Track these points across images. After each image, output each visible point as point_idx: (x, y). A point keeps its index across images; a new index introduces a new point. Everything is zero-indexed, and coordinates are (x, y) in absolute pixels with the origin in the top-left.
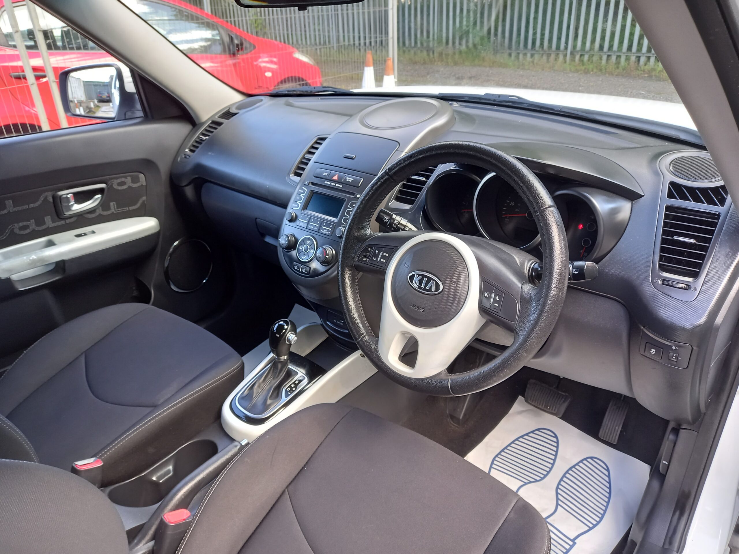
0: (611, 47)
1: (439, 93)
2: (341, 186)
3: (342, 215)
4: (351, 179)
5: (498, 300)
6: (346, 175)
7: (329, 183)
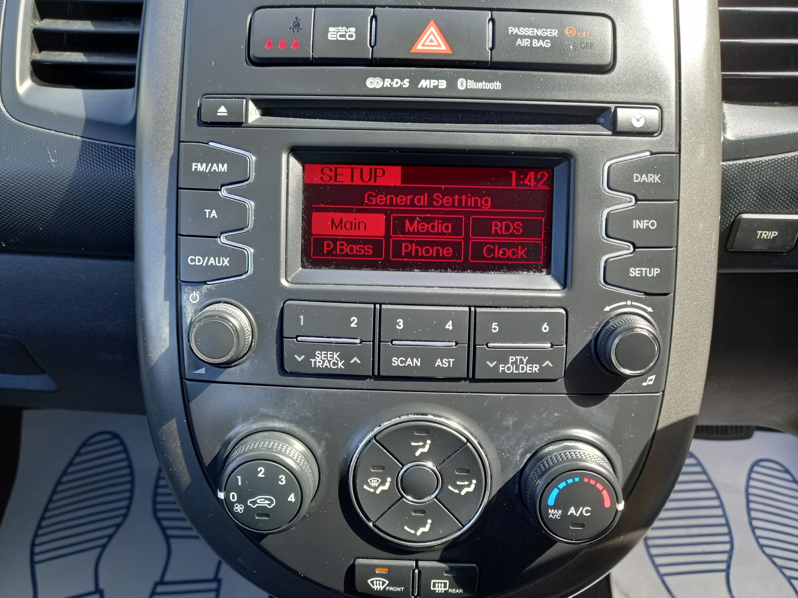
2: (497, 85)
3: (586, 248)
4: (539, 32)
6: (490, 14)
7: (396, 83)
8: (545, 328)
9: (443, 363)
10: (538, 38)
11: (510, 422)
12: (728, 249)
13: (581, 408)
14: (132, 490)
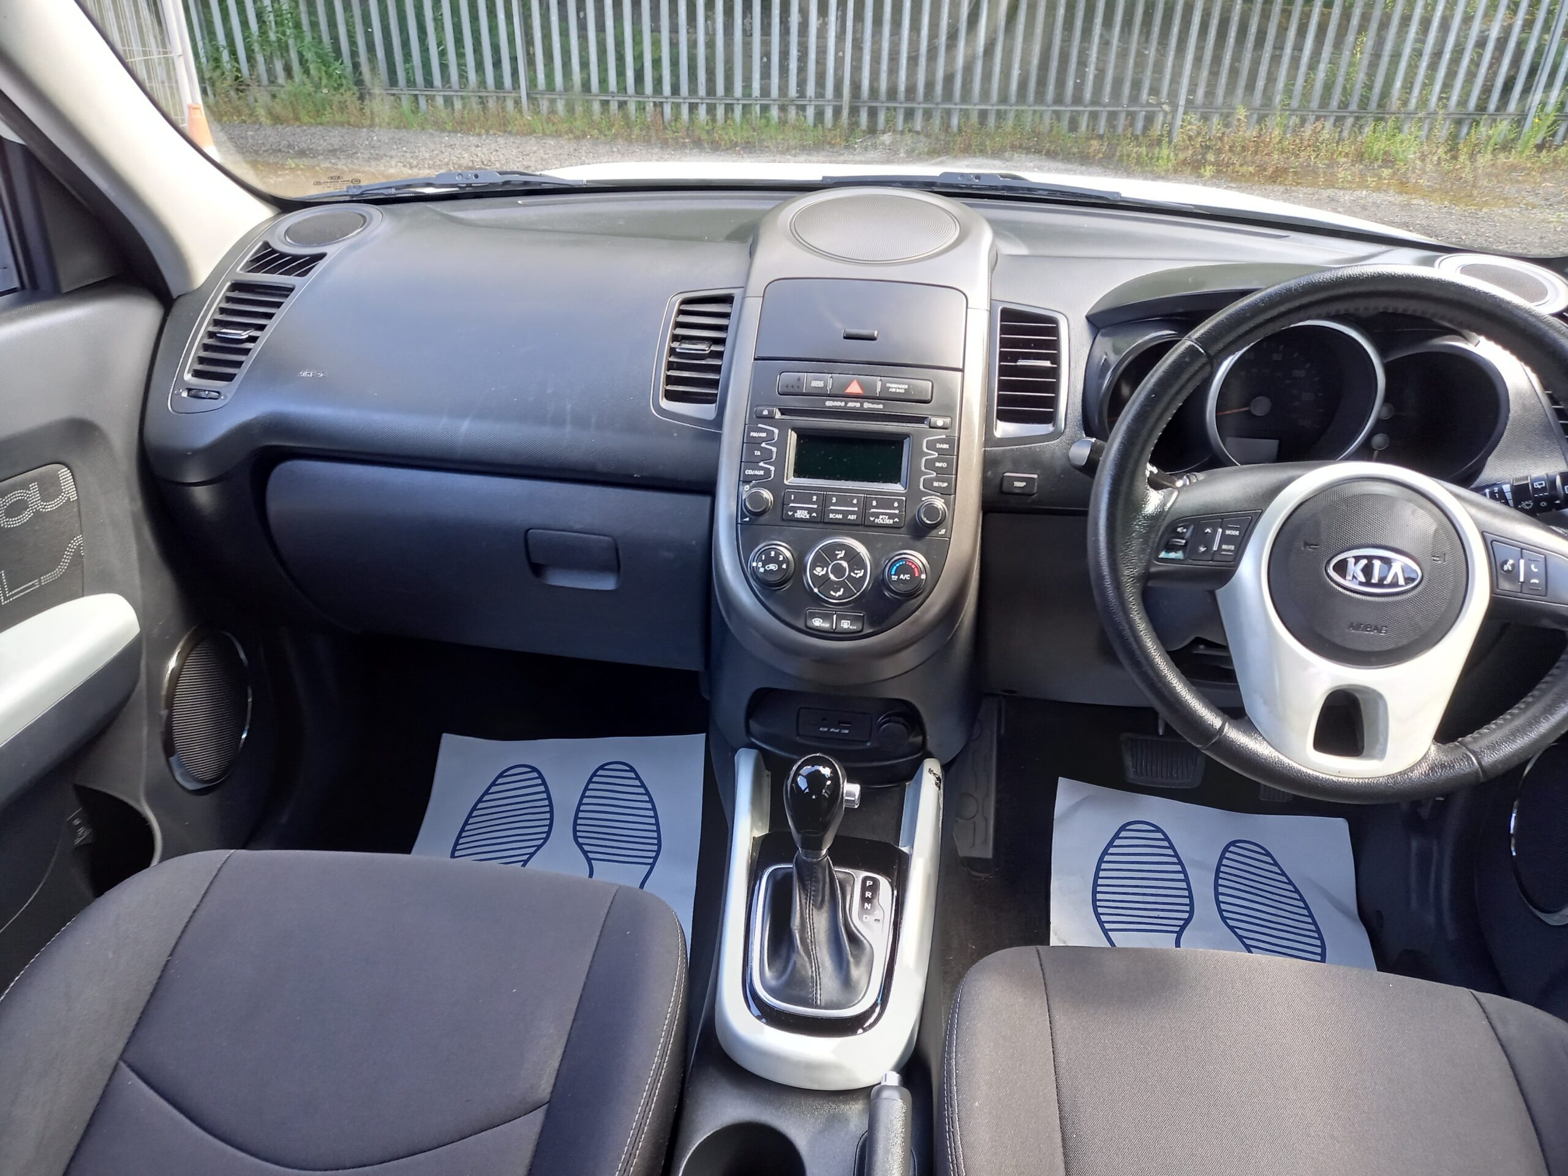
0: (603, 81)
1: (824, 177)
2: (881, 406)
3: (915, 474)
4: (900, 386)
5: (1536, 570)
6: (879, 378)
7: (839, 404)
8: (896, 504)
9: (852, 517)
10: (899, 388)
11: (879, 545)
12: (1002, 492)
13: (911, 542)
14: (551, 819)
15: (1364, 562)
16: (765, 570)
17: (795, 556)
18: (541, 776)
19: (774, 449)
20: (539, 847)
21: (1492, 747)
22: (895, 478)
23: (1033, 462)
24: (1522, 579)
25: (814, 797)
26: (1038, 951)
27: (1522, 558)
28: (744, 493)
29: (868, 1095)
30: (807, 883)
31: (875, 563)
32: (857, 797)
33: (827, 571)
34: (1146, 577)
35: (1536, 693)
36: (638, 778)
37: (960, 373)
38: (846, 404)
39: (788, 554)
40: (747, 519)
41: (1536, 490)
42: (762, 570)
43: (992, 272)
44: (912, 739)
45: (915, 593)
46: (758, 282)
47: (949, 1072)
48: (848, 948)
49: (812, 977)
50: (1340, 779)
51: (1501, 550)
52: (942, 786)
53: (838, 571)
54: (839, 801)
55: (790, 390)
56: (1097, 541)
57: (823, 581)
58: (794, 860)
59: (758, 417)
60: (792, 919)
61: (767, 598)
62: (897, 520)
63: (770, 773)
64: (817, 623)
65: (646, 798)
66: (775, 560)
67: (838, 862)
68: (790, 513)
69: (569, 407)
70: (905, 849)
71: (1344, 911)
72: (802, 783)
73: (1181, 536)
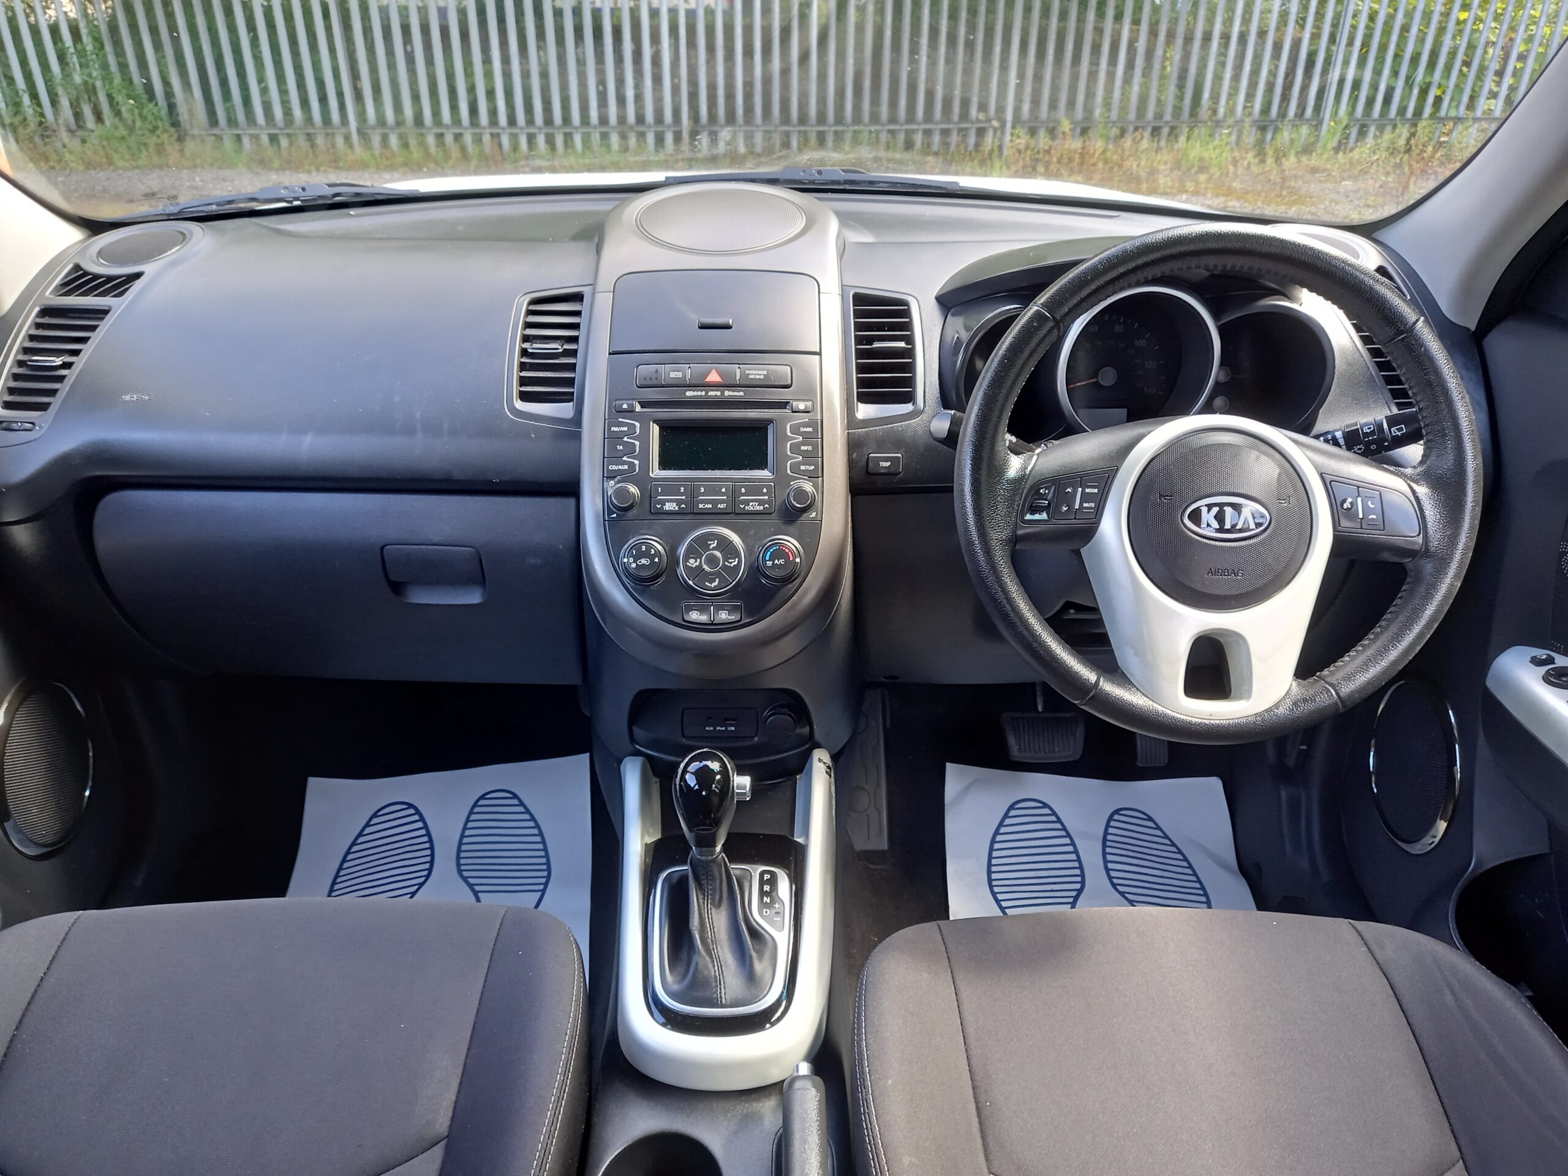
2: (742, 394)
3: (781, 459)
4: (759, 372)
5: (1373, 506)
6: (738, 366)
7: (699, 393)
8: (765, 490)
9: (722, 506)
10: (759, 375)
11: (752, 533)
12: (868, 473)
13: (783, 527)
14: (432, 855)
15: (1215, 510)
16: (637, 564)
17: (667, 549)
18: (418, 812)
19: (637, 443)
20: (421, 885)
21: (1349, 678)
22: (762, 464)
23: (897, 442)
24: (1361, 516)
25: (704, 793)
26: (939, 926)
27: (1359, 496)
28: (609, 489)
29: (780, 1089)
30: (703, 882)
31: (749, 551)
32: (748, 789)
33: (701, 562)
34: (1014, 541)
35: (1383, 623)
36: (522, 804)
37: (817, 357)
38: (706, 393)
39: (660, 547)
40: (615, 515)
41: (1366, 435)
42: (634, 565)
43: (841, 259)
44: (798, 731)
45: (791, 578)
46: (607, 277)
47: (860, 1054)
48: (750, 943)
49: (716, 976)
50: (1212, 722)
51: (1340, 490)
52: (832, 775)
53: (712, 561)
54: (730, 794)
55: (649, 382)
56: (964, 507)
57: (698, 572)
58: (689, 861)
59: (618, 412)
60: (691, 920)
61: (641, 593)
62: (767, 505)
63: (658, 780)
64: (695, 616)
65: (532, 824)
66: (646, 555)
67: (733, 860)
68: (659, 506)
69: (418, 415)
70: (800, 840)
71: (1225, 866)
72: (691, 780)
73: (1043, 497)
